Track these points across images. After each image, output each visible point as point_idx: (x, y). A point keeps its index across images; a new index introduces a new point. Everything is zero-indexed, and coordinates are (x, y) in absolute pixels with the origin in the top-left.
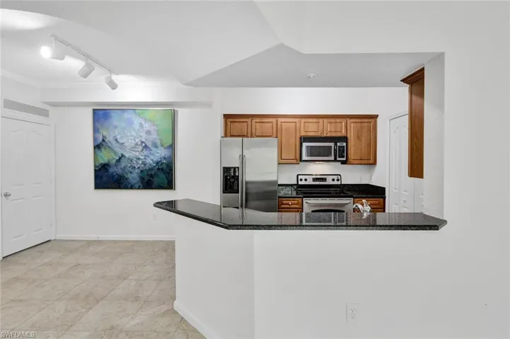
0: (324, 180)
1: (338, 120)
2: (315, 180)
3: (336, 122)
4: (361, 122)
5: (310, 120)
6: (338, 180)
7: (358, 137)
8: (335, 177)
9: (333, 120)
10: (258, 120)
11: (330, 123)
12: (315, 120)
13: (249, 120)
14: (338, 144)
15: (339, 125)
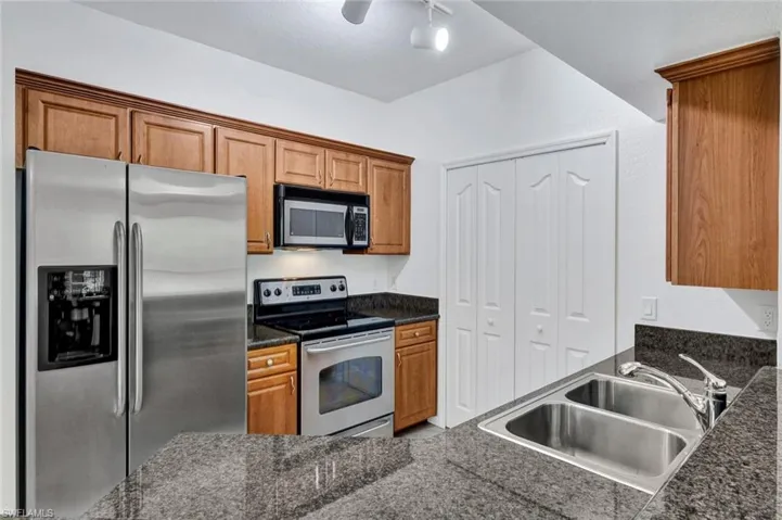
0: (315, 290)
1: (352, 157)
2: (298, 291)
3: (348, 161)
4: (388, 168)
5: (298, 147)
6: (342, 289)
7: (385, 199)
8: (337, 283)
9: (342, 155)
10: (155, 118)
11: (337, 160)
12: (307, 148)
13: (124, 114)
14: (355, 210)
15: (352, 167)
